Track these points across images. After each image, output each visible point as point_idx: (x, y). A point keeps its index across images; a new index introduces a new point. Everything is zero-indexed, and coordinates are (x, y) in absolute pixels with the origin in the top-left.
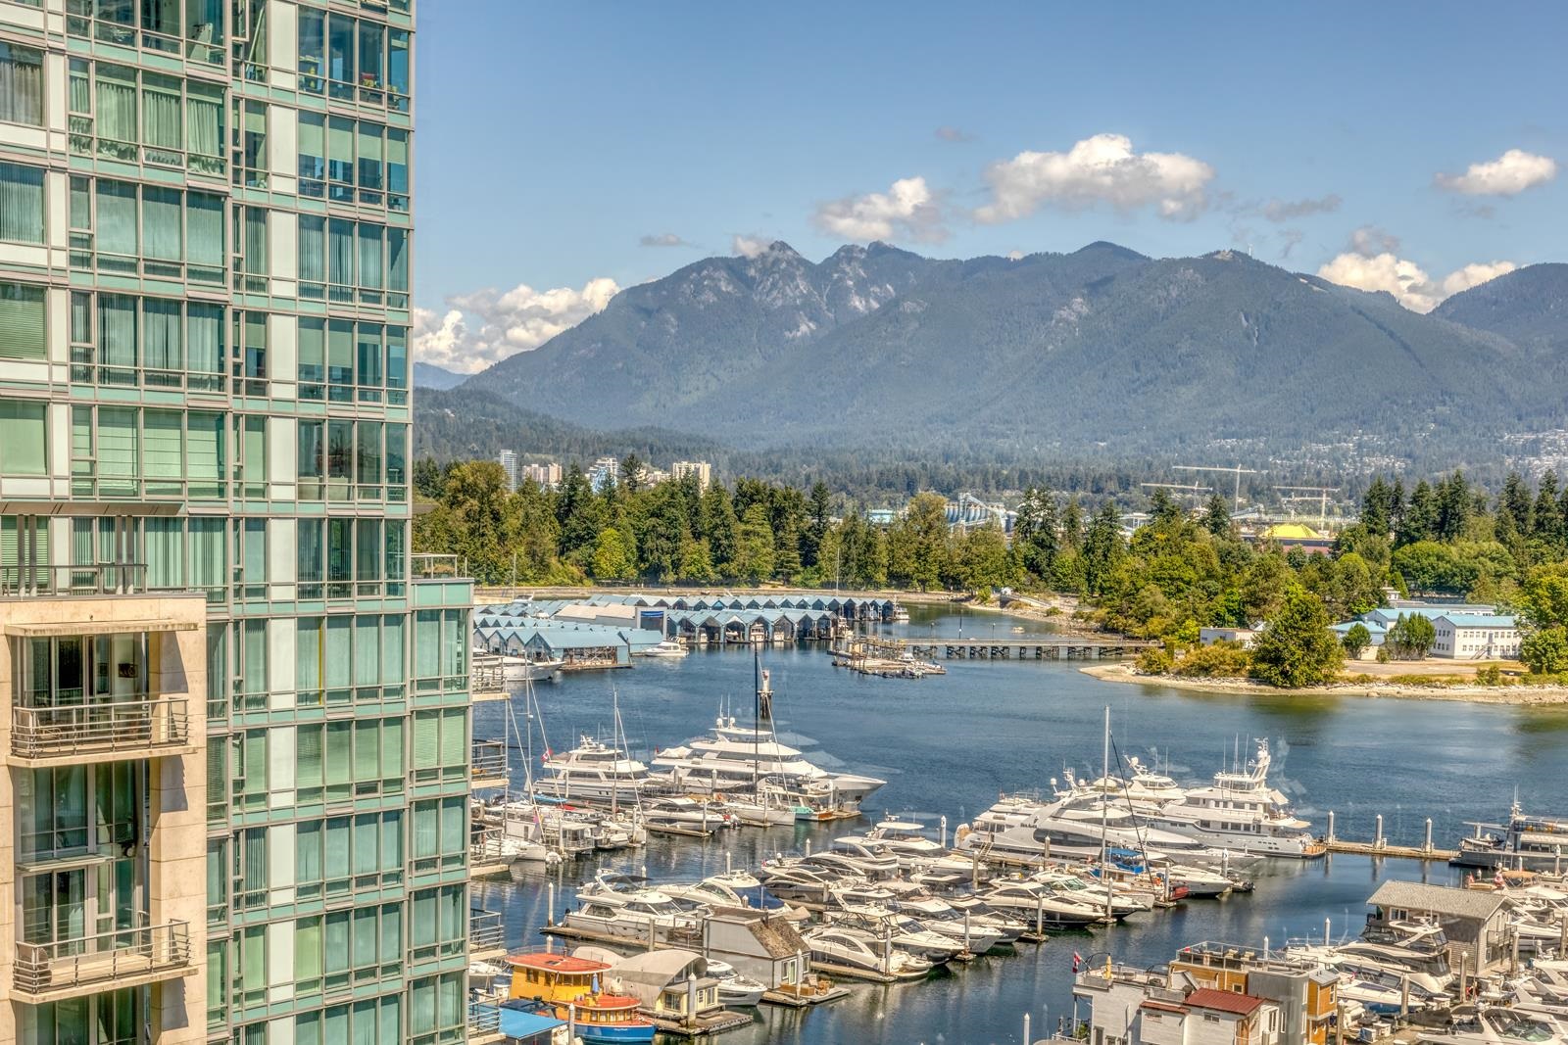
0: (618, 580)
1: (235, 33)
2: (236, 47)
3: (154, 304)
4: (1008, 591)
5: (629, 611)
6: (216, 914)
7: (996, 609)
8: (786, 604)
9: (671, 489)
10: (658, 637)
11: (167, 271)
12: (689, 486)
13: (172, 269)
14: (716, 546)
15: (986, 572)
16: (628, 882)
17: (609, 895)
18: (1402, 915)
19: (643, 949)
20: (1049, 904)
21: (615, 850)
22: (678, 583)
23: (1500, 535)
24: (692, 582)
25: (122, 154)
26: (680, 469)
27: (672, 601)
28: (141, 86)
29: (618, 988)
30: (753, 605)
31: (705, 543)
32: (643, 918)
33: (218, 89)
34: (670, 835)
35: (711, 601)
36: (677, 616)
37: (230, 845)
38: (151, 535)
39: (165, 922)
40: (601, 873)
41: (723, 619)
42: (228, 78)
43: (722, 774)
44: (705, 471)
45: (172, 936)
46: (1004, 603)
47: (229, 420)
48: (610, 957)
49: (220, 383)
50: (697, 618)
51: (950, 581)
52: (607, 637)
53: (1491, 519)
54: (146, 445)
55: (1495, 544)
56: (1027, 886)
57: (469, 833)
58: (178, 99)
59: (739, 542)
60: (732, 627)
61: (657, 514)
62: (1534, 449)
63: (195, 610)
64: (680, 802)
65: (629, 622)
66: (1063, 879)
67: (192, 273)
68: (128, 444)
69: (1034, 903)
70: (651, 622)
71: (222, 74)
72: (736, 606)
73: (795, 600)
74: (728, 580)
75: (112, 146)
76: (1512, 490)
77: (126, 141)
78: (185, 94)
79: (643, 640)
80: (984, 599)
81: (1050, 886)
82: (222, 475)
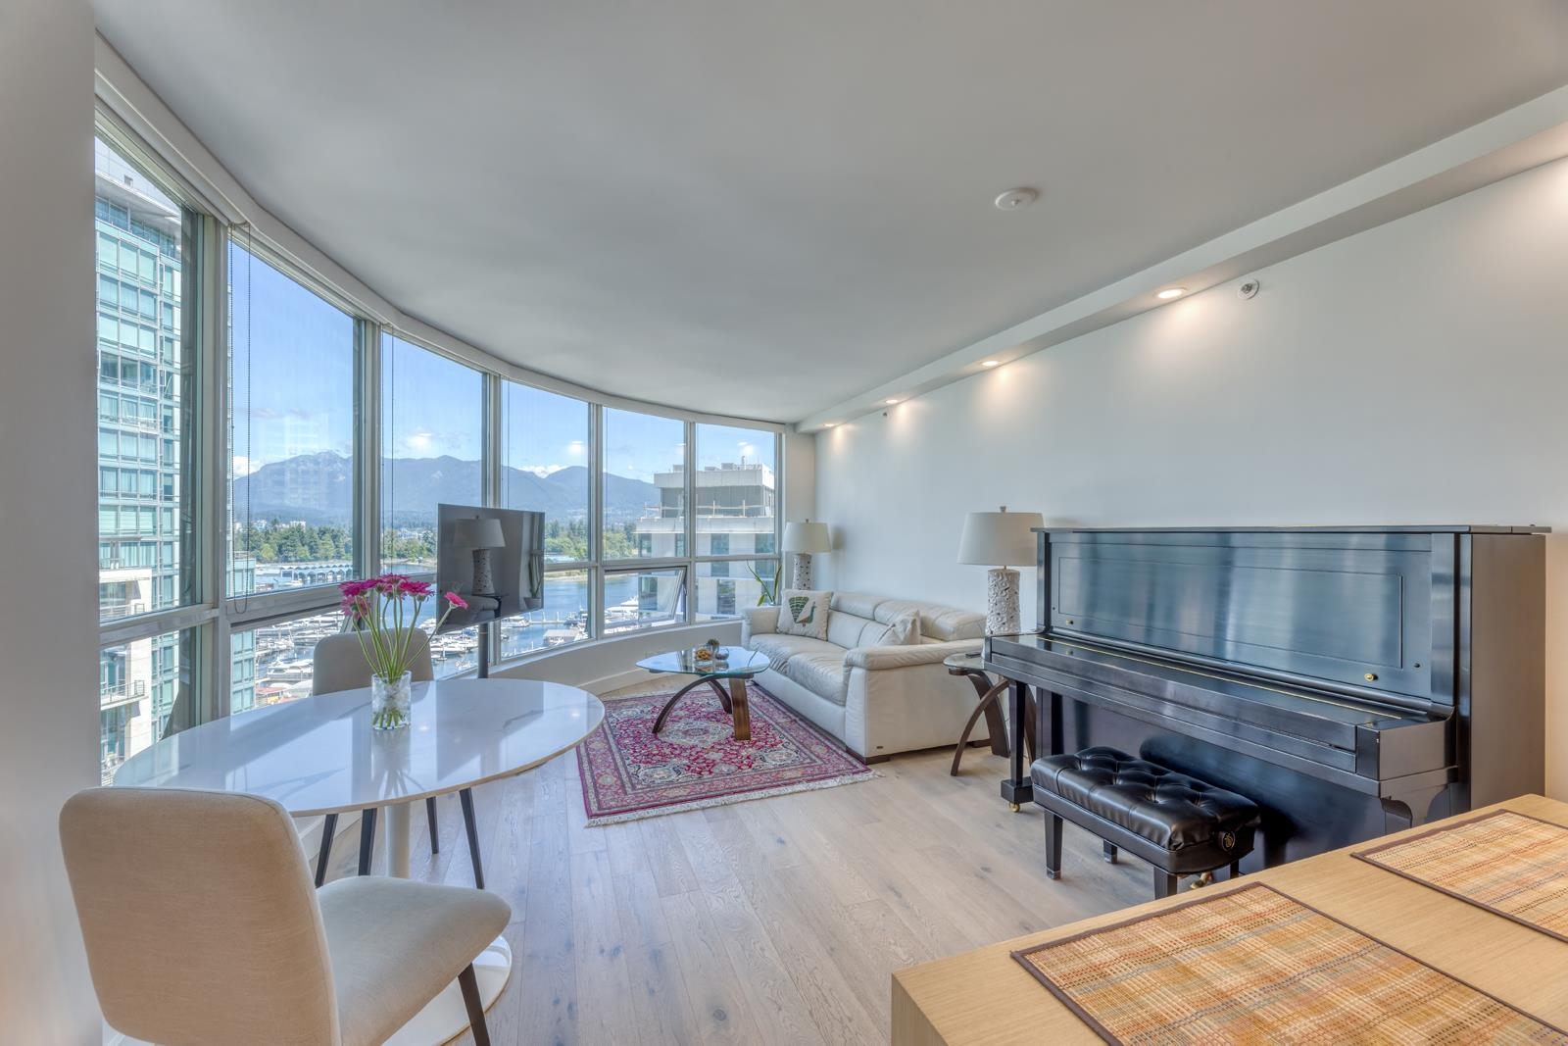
0: (270, 561)
1: (161, 383)
2: (161, 388)
3: (124, 470)
4: (421, 558)
5: (277, 571)
6: (154, 677)
7: (417, 563)
8: (341, 566)
9: (292, 530)
10: (292, 579)
11: (132, 460)
12: (299, 528)
13: (134, 459)
14: (311, 548)
15: (413, 552)
16: (289, 660)
17: (282, 665)
18: (552, 639)
19: (297, 682)
20: (446, 649)
21: (281, 651)
22: (297, 561)
23: (569, 536)
24: (302, 560)
25: (111, 420)
26: (294, 523)
27: (295, 567)
28: (121, 398)
29: (289, 695)
30: (328, 567)
31: (306, 548)
32: (298, 671)
33: (155, 401)
34: (303, 644)
35: (310, 566)
36: (298, 572)
37: (158, 653)
38: (123, 548)
39: (133, 681)
40: (278, 659)
41: (316, 572)
42: (158, 398)
43: (323, 622)
44: (303, 523)
45: (136, 686)
46: (420, 561)
47: (158, 509)
48: (287, 686)
49: (154, 497)
50: (306, 572)
51: (400, 556)
52: (271, 580)
53: (566, 532)
54: (121, 518)
55: (568, 539)
56: (439, 644)
57: (255, 641)
58: (136, 404)
59: (321, 546)
60: (321, 574)
61: (286, 538)
62: (575, 514)
63: (148, 573)
64: (306, 632)
65: (279, 575)
66: (449, 641)
67: (141, 460)
68: (114, 517)
69: (441, 649)
70: (287, 575)
71: (157, 396)
72: (321, 567)
73: (344, 564)
74: (316, 559)
75: (107, 417)
76: (571, 524)
77: (114, 415)
78: (140, 402)
79: (283, 581)
80: (413, 561)
81: (446, 644)
82: (154, 527)
